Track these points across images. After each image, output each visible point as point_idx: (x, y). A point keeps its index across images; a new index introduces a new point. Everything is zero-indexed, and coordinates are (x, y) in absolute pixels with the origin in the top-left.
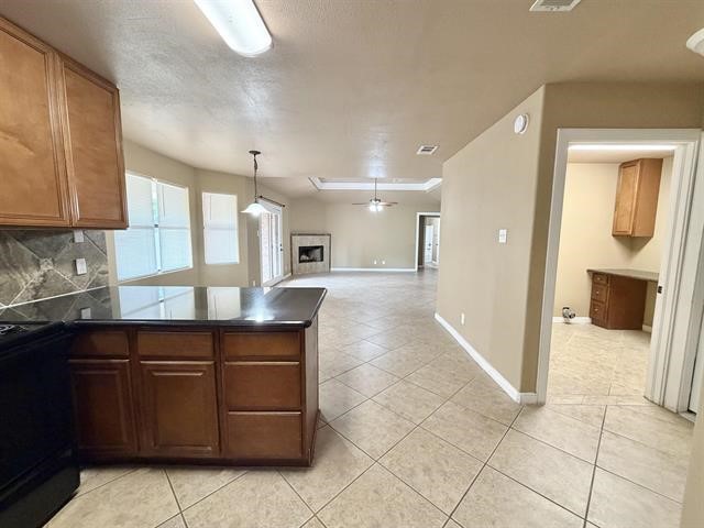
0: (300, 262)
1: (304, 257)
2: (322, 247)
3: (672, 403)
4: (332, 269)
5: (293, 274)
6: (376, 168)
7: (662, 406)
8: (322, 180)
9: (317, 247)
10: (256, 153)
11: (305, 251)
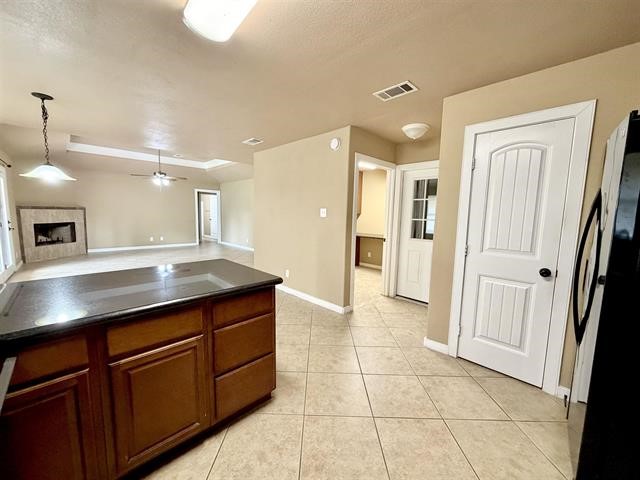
0: (38, 244)
1: (42, 238)
2: (72, 225)
3: (392, 294)
4: (89, 251)
5: (25, 262)
6: (158, 138)
7: (388, 296)
8: (74, 139)
9: (65, 224)
10: (44, 97)
11: (44, 231)
